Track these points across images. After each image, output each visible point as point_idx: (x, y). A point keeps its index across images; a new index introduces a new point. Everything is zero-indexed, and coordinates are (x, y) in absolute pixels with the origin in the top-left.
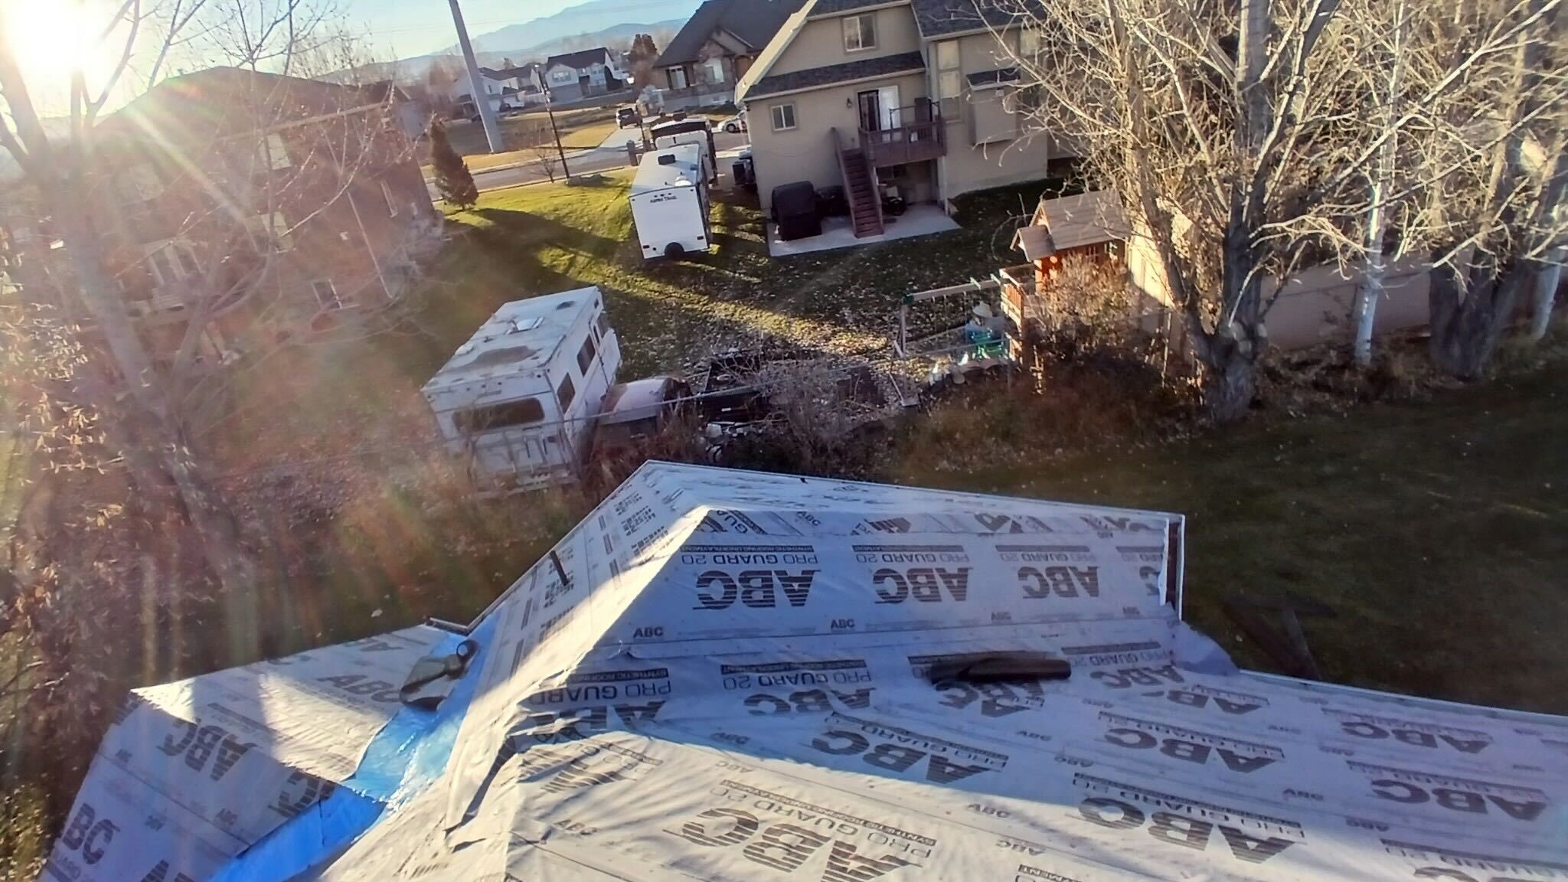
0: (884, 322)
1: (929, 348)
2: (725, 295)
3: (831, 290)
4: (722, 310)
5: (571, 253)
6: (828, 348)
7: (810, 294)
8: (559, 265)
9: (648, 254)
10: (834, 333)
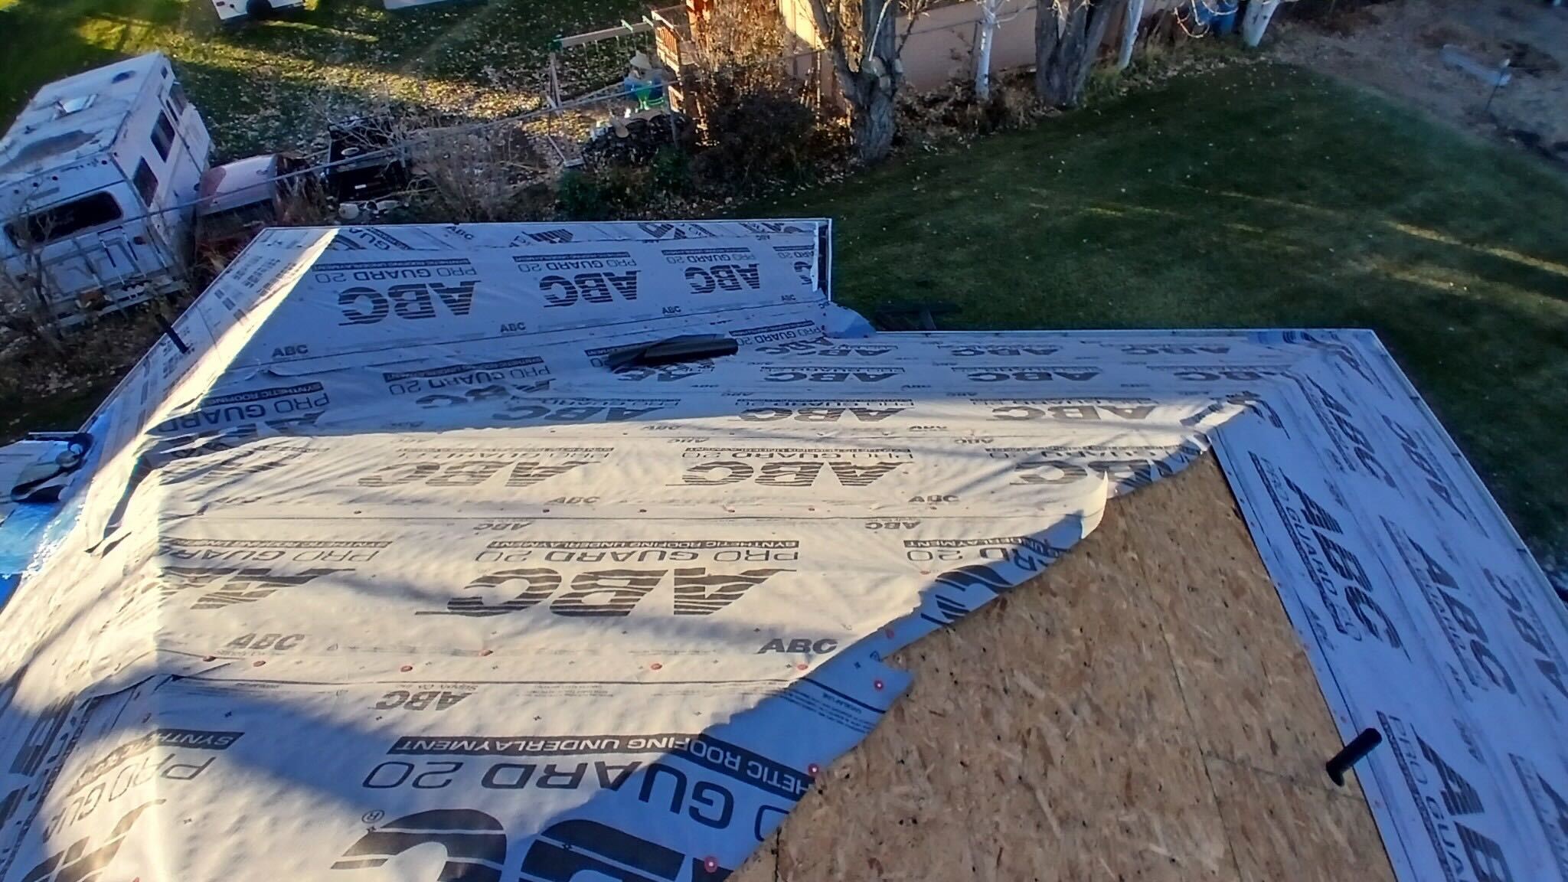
0: (535, 81)
1: (588, 107)
2: (335, 57)
3: (468, 46)
4: (334, 76)
5: (122, 22)
6: (475, 112)
7: (441, 53)
8: (109, 40)
9: (225, 14)
10: (478, 95)
